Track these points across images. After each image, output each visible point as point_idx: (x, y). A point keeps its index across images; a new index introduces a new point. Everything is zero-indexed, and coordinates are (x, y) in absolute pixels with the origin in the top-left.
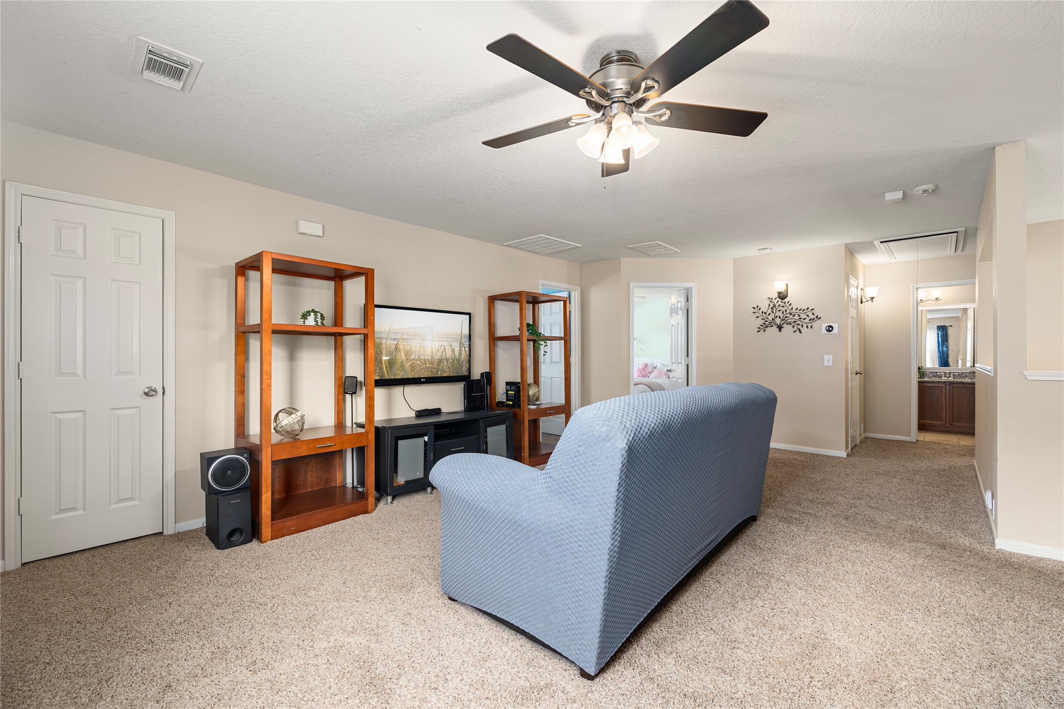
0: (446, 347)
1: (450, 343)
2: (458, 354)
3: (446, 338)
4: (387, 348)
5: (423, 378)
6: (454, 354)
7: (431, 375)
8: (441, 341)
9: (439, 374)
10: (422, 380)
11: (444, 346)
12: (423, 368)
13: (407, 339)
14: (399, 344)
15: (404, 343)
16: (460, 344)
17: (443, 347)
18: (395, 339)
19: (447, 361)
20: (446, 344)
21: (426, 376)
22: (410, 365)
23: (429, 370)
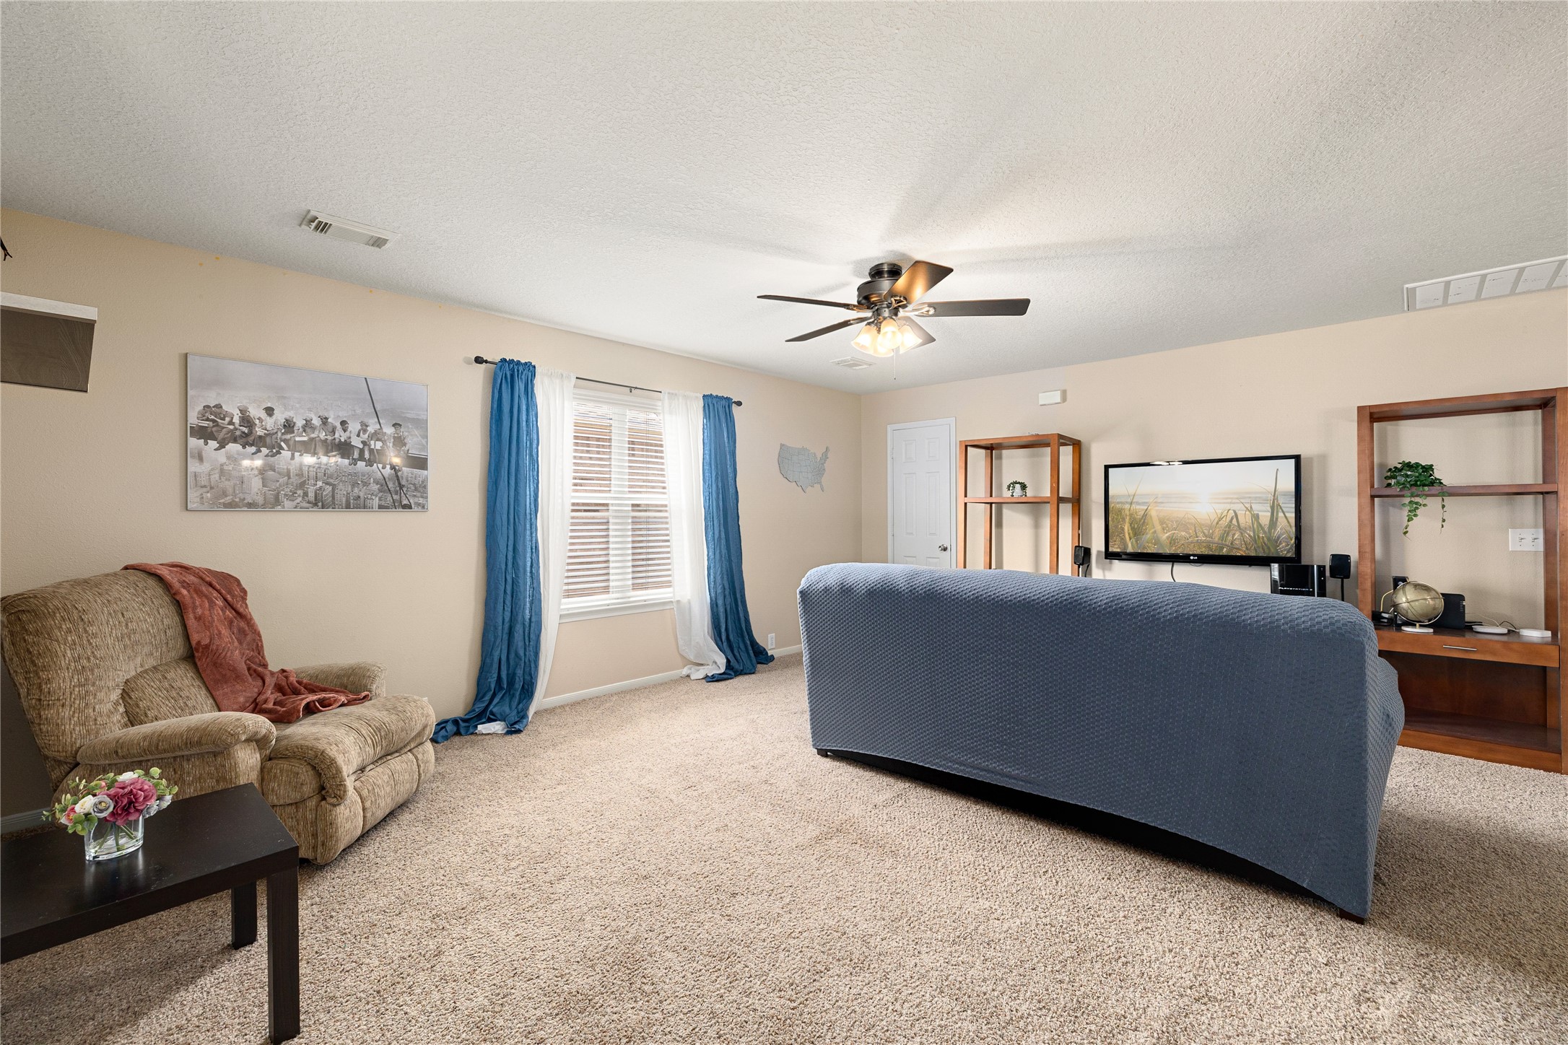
0: (1238, 513)
1: (1248, 506)
2: (1268, 523)
3: (1237, 498)
4: (1131, 515)
5: (1194, 555)
6: (1259, 523)
7: (1205, 551)
8: (1228, 503)
9: (1225, 551)
10: (1192, 558)
11: (1235, 512)
12: (1192, 542)
13: (1162, 503)
14: (1150, 509)
15: (1157, 508)
16: (1272, 508)
17: (1231, 512)
18: (1144, 503)
19: (1242, 533)
20: (1238, 507)
21: (1198, 552)
22: (1168, 538)
23: (1205, 544)
